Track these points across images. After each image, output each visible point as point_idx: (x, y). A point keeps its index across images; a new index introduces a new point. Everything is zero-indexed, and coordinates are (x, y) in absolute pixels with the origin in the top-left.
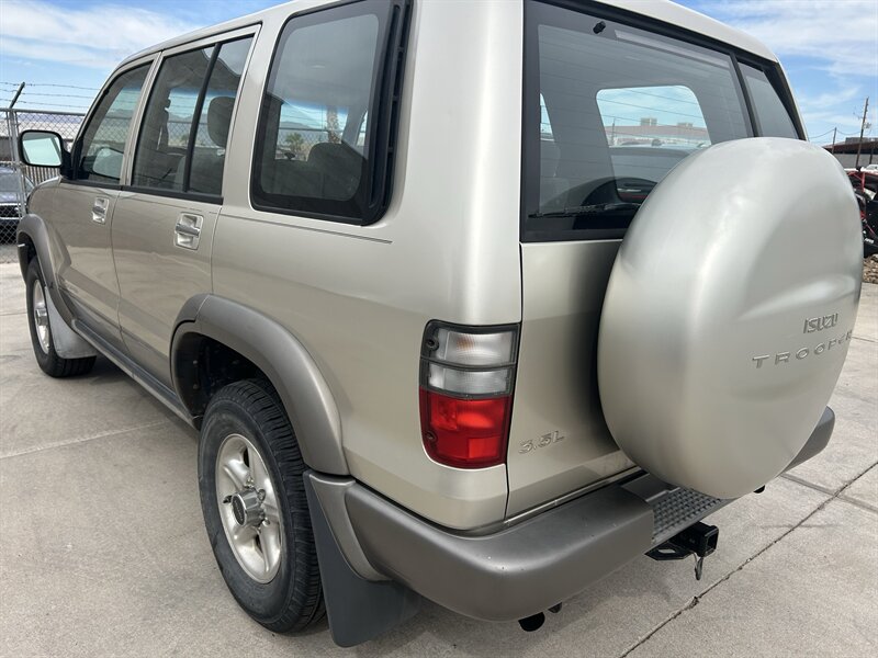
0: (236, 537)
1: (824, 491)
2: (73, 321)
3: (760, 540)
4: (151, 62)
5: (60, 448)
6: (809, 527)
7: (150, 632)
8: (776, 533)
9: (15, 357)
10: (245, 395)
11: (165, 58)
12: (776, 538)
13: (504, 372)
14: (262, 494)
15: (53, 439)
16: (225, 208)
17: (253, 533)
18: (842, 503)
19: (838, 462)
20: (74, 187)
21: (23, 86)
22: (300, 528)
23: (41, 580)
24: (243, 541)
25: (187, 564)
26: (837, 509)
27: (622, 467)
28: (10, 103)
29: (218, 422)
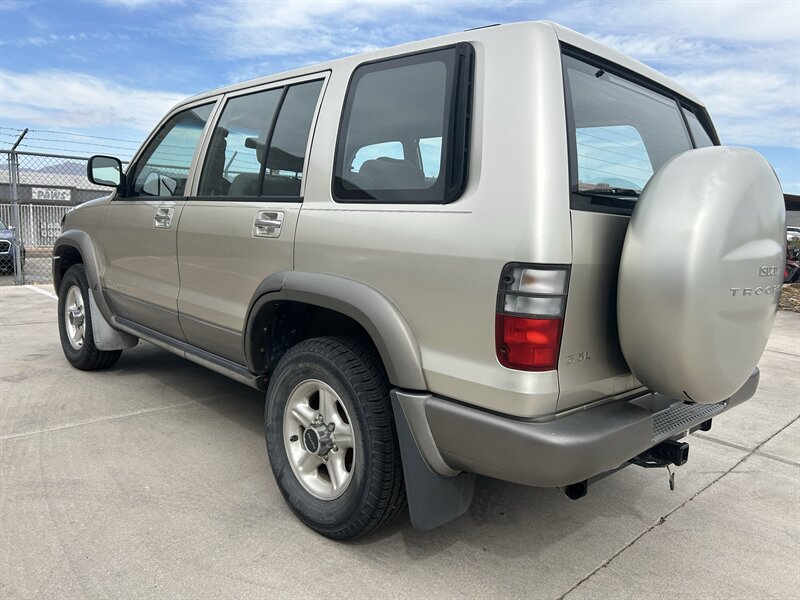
0: (301, 469)
1: (745, 449)
2: (113, 318)
3: (702, 481)
4: (215, 102)
5: (111, 421)
6: (738, 472)
7: (239, 544)
8: (714, 477)
9: (42, 356)
10: (323, 346)
11: (229, 99)
12: (714, 480)
13: (559, 301)
14: (332, 426)
15: (101, 415)
16: (306, 204)
17: (319, 463)
18: (760, 457)
19: (750, 429)
20: (129, 202)
21: (26, 132)
22: (377, 442)
23: (133, 511)
24: (307, 471)
25: (249, 498)
26: (755, 462)
27: (624, 389)
28: (13, 146)
29: (293, 371)
